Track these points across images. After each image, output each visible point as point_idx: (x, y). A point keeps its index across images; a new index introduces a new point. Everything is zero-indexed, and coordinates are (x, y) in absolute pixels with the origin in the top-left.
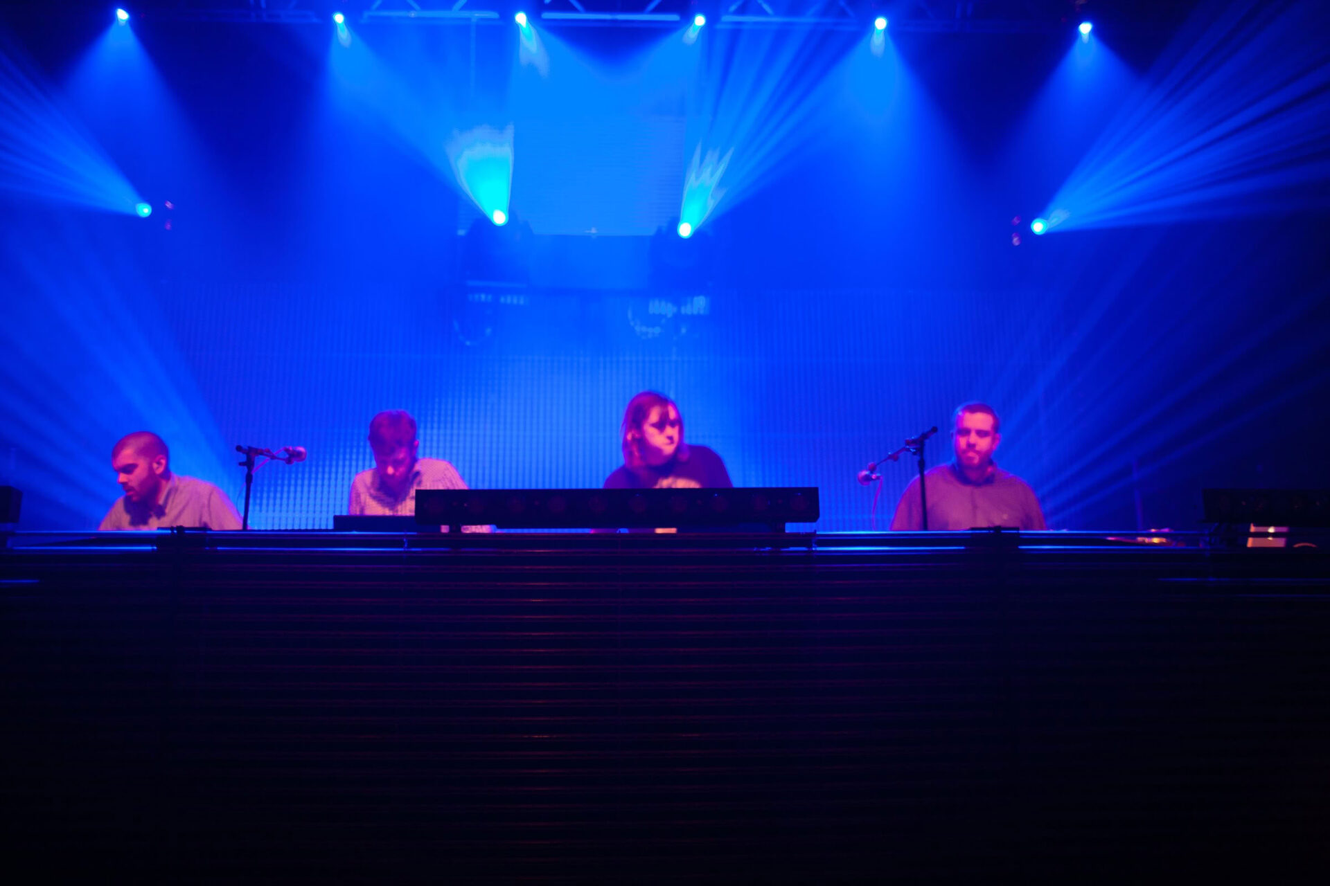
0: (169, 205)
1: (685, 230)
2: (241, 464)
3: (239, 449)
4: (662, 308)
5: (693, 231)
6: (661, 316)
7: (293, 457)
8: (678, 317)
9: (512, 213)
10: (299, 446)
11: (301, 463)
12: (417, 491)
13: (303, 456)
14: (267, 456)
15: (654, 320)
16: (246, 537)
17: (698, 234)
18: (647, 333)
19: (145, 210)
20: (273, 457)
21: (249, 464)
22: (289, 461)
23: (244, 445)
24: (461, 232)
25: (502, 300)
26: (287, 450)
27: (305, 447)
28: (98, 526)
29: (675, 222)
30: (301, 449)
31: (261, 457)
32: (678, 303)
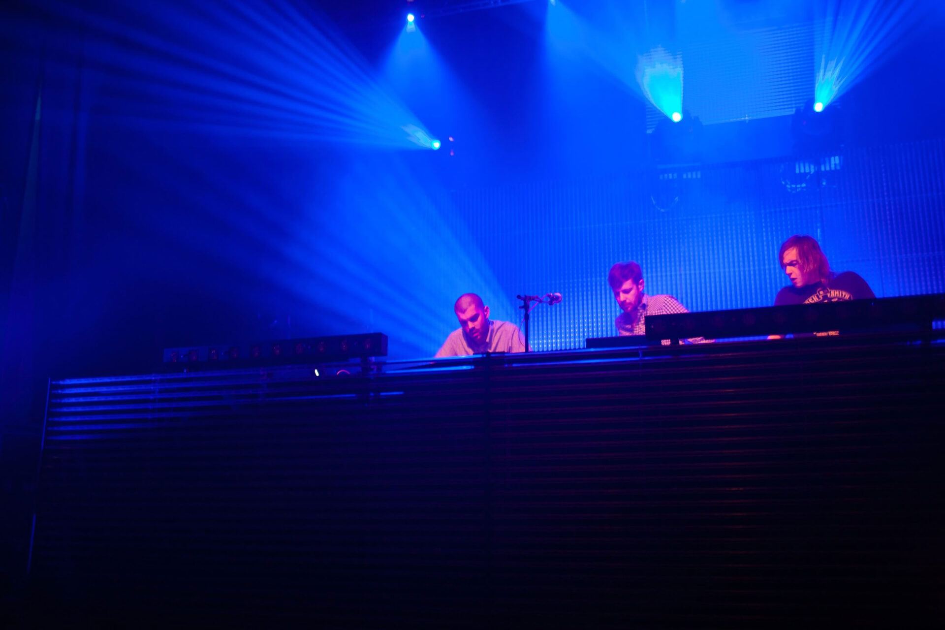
0: (451, 139)
1: (819, 107)
2: (521, 307)
3: (519, 297)
4: (806, 168)
5: (824, 107)
6: (806, 174)
7: (554, 300)
8: (818, 173)
9: (685, 112)
10: (556, 292)
11: (558, 304)
12: (645, 317)
13: (560, 299)
14: (536, 301)
15: (802, 178)
16: (528, 357)
17: (828, 109)
18: (796, 188)
19: (436, 145)
20: (541, 301)
21: (526, 307)
22: (551, 303)
23: (522, 295)
24: (649, 132)
25: (685, 176)
26: (549, 296)
27: (560, 293)
28: (434, 355)
29: (811, 102)
30: (558, 294)
31: (532, 301)
32: (818, 164)
